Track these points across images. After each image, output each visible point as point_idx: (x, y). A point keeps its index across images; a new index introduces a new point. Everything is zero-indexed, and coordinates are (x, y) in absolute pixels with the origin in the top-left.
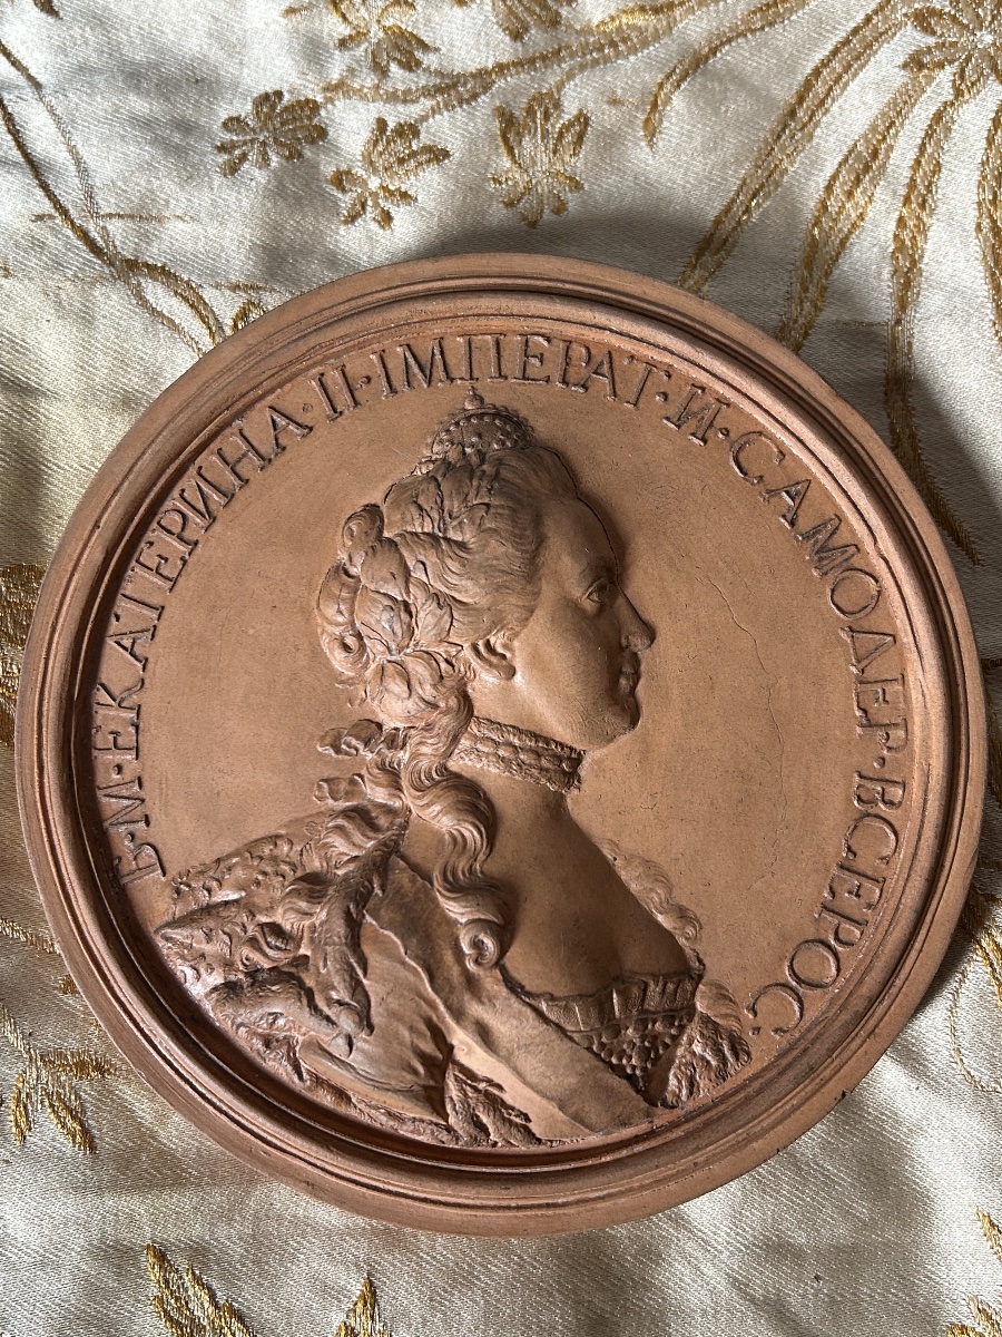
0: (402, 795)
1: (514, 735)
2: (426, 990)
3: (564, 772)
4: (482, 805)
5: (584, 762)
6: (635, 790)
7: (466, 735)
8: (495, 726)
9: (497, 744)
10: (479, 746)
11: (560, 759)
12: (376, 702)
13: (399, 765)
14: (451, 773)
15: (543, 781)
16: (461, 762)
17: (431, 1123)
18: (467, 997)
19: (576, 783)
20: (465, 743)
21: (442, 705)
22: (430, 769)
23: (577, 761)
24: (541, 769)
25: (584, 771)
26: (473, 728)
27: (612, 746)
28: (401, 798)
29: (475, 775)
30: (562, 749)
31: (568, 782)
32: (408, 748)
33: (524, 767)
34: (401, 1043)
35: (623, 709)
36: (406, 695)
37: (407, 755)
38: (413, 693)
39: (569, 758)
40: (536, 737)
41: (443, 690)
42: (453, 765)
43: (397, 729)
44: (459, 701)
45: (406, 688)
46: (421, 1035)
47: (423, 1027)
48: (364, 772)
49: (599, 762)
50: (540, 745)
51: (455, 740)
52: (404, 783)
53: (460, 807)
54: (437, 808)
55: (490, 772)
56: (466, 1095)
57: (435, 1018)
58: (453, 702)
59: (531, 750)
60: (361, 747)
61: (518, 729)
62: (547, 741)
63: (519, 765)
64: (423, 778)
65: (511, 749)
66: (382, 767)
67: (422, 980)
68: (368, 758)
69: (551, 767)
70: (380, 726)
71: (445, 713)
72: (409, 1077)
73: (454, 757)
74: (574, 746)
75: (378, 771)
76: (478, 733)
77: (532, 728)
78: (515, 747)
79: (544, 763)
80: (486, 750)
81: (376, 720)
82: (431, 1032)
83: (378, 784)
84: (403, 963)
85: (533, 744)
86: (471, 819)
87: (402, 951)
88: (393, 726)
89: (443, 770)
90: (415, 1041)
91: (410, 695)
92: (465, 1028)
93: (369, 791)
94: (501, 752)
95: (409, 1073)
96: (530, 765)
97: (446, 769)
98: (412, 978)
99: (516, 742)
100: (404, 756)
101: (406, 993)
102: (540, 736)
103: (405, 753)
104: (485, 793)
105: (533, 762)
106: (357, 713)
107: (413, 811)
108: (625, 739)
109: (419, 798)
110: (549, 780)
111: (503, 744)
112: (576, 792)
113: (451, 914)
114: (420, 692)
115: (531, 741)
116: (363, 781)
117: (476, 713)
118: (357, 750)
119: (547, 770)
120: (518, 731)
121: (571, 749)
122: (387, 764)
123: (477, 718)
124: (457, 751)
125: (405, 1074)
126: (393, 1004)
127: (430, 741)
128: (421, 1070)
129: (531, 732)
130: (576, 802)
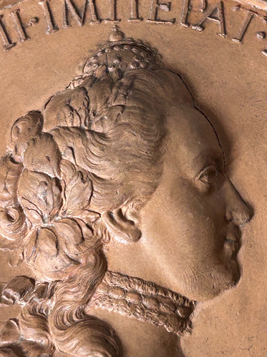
0: (48, 335)
1: (139, 285)
3: (178, 317)
4: (112, 340)
5: (195, 311)
6: (235, 334)
7: (101, 285)
8: (124, 278)
9: (125, 292)
10: (111, 294)
11: (175, 306)
12: (31, 261)
13: (47, 311)
14: (88, 316)
15: (161, 323)
16: (96, 307)
19: (188, 327)
20: (100, 291)
21: (82, 261)
22: (71, 314)
23: (189, 309)
24: (160, 313)
25: (195, 317)
26: (107, 279)
27: (217, 299)
28: (47, 337)
29: (107, 317)
30: (177, 298)
31: (182, 326)
32: (55, 298)
33: (147, 311)
35: (226, 268)
36: (54, 253)
37: (54, 303)
38: (60, 251)
39: (183, 306)
40: (156, 287)
41: (84, 249)
42: (90, 310)
43: (47, 283)
44: (96, 259)
45: (54, 248)
48: (19, 317)
49: (206, 312)
50: (160, 294)
51: (92, 289)
52: (51, 325)
53: (94, 340)
54: (75, 342)
55: (119, 315)
58: (92, 259)
59: (152, 297)
60: (17, 297)
61: (142, 280)
62: (165, 291)
63: (142, 309)
64: (65, 320)
65: (136, 296)
66: (33, 312)
68: (22, 306)
69: (168, 312)
70: (33, 281)
71: (85, 268)
73: (91, 303)
74: (187, 296)
75: (30, 316)
76: (110, 284)
77: (153, 280)
78: (140, 295)
79: (163, 308)
80: (116, 296)
81: (31, 276)
83: (29, 326)
85: (153, 292)
86: (102, 350)
88: (43, 280)
89: (82, 313)
91: (58, 254)
93: (22, 332)
94: (129, 299)
96: (151, 310)
97: (84, 313)
99: (140, 290)
100: (51, 304)
102: (159, 286)
103: (52, 302)
104: (114, 332)
105: (153, 307)
106: (15, 270)
107: (57, 348)
108: (228, 293)
109: (61, 335)
110: (166, 322)
111: (130, 292)
112: (187, 334)
114: (66, 251)
115: (152, 290)
116: (18, 324)
117: (109, 269)
118: (14, 299)
119: (165, 315)
120: (142, 282)
121: (185, 299)
122: (37, 310)
123: (110, 272)
124: (93, 299)
127: (72, 290)
129: (152, 283)
130: (187, 342)
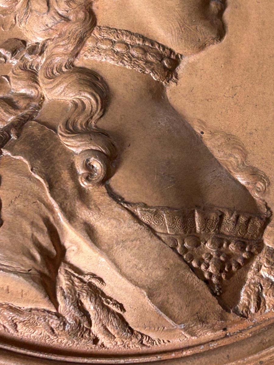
0: (38, 86)
1: (127, 36)
2: (47, 197)
3: (165, 67)
4: (99, 84)
5: (181, 65)
6: (220, 84)
7: (90, 39)
8: (113, 30)
9: (113, 43)
10: (99, 44)
11: (162, 57)
12: (23, 24)
13: (37, 67)
14: (76, 67)
15: (148, 71)
16: (85, 58)
17: (44, 311)
18: (78, 204)
19: (174, 78)
20: (89, 44)
22: (61, 66)
23: (176, 62)
24: (147, 62)
25: (181, 70)
26: (96, 33)
27: (203, 53)
28: (37, 89)
29: (95, 67)
30: (164, 49)
31: (168, 76)
32: (45, 55)
33: (133, 59)
34: (24, 234)
36: (45, 11)
37: (44, 60)
38: (51, 9)
39: (169, 58)
40: (144, 39)
41: (74, 6)
42: (78, 63)
43: (38, 43)
44: (86, 14)
46: (39, 229)
47: (42, 224)
48: (10, 74)
49: (193, 65)
50: (147, 44)
51: (81, 42)
52: (40, 77)
53: (82, 82)
54: (63, 86)
55: (106, 63)
56: (73, 283)
57: (52, 219)
58: (81, 15)
59: (139, 47)
60: (8, 56)
61: (130, 32)
62: (152, 42)
63: (129, 57)
64: (55, 71)
66: (24, 68)
67: (44, 189)
68: (13, 65)
69: (154, 61)
70: (24, 42)
72: (28, 262)
73: (81, 55)
75: (20, 71)
76: (99, 36)
78: (127, 45)
79: (150, 58)
80: (104, 47)
81: (23, 39)
82: (48, 229)
83: (19, 79)
84: (30, 177)
85: (141, 43)
86: (89, 90)
87: (30, 169)
88: (34, 41)
89: (70, 65)
90: (35, 233)
91: (49, 11)
92: (75, 227)
93: (13, 86)
94: (117, 49)
95: (28, 257)
96: (138, 58)
97: (73, 66)
98: (36, 188)
99: (128, 41)
100: (41, 60)
101: (30, 197)
102: (146, 38)
103: (42, 59)
105: (140, 55)
106: (7, 34)
107: (46, 98)
108: (214, 48)
110: (153, 70)
111: (118, 42)
112: (173, 85)
113: (69, 148)
114: (57, 8)
115: (139, 40)
116: (9, 80)
117: (98, 24)
118: (5, 58)
119: (152, 63)
120: (130, 33)
121: (171, 51)
122: (28, 67)
123: (100, 27)
124: (82, 52)
125: (25, 258)
126: (20, 205)
127: (62, 43)
128: (38, 257)
129: (140, 35)
130: (173, 92)
